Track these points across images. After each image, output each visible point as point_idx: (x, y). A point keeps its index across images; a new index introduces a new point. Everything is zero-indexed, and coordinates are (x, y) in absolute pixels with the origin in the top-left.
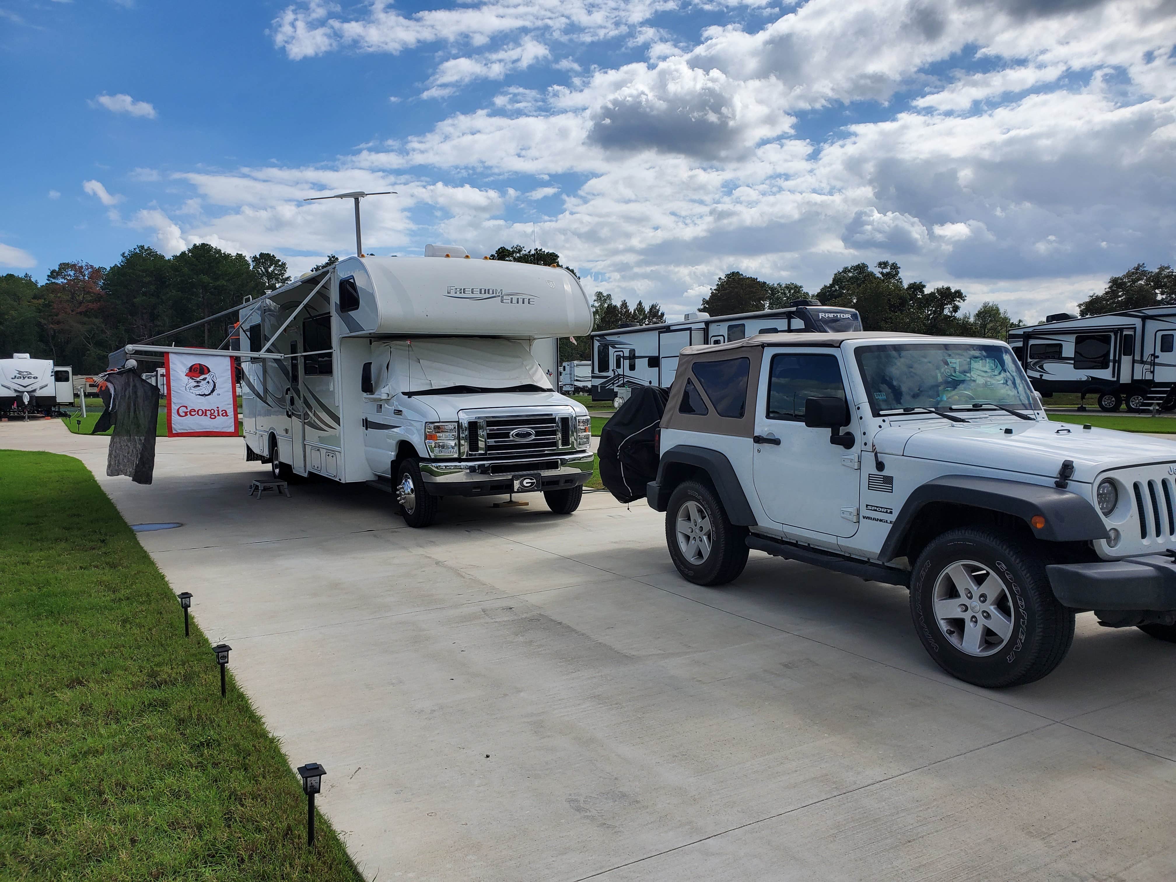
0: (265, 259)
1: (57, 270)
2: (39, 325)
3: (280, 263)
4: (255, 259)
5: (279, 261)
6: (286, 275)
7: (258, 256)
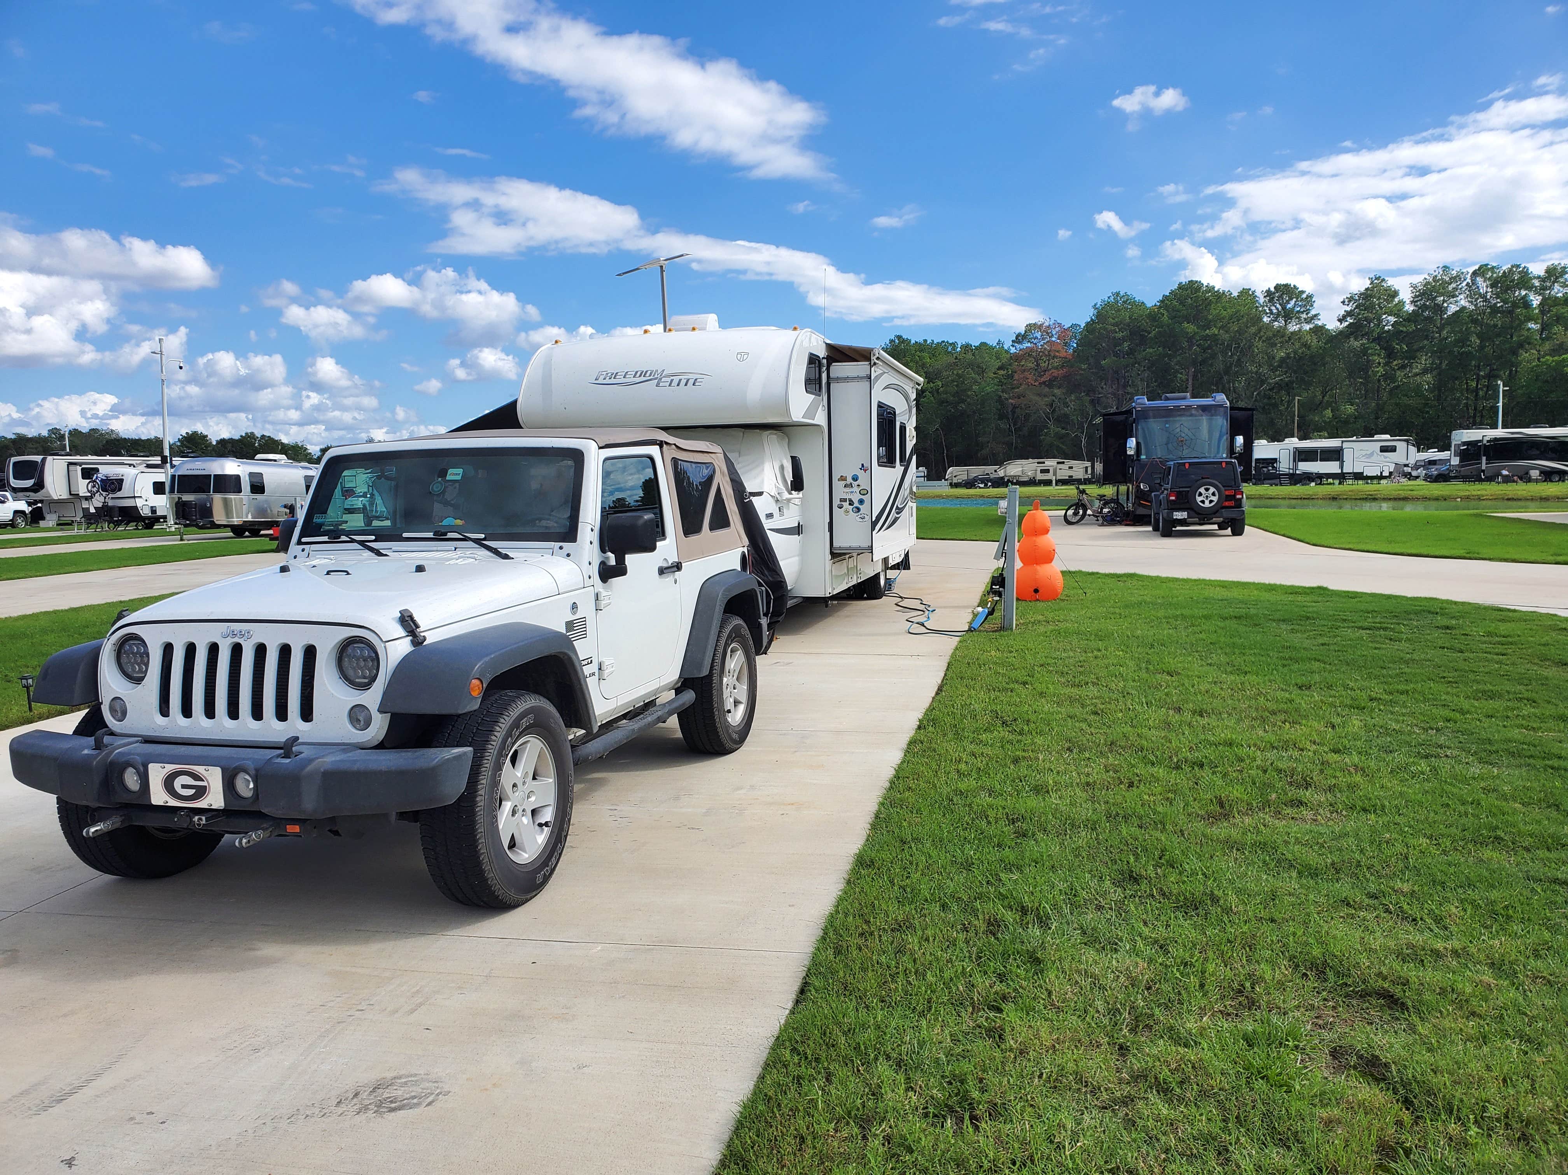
0: (1284, 292)
1: (1023, 332)
2: (1000, 400)
3: (1304, 296)
4: (1269, 293)
5: (1303, 292)
6: (1313, 312)
7: (1272, 289)
